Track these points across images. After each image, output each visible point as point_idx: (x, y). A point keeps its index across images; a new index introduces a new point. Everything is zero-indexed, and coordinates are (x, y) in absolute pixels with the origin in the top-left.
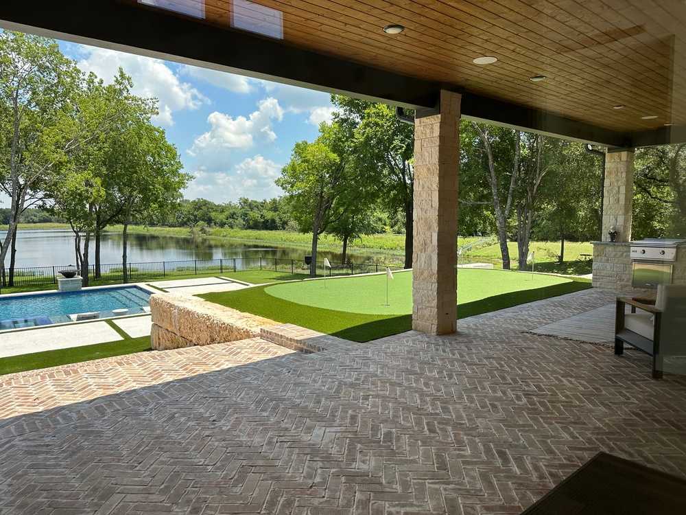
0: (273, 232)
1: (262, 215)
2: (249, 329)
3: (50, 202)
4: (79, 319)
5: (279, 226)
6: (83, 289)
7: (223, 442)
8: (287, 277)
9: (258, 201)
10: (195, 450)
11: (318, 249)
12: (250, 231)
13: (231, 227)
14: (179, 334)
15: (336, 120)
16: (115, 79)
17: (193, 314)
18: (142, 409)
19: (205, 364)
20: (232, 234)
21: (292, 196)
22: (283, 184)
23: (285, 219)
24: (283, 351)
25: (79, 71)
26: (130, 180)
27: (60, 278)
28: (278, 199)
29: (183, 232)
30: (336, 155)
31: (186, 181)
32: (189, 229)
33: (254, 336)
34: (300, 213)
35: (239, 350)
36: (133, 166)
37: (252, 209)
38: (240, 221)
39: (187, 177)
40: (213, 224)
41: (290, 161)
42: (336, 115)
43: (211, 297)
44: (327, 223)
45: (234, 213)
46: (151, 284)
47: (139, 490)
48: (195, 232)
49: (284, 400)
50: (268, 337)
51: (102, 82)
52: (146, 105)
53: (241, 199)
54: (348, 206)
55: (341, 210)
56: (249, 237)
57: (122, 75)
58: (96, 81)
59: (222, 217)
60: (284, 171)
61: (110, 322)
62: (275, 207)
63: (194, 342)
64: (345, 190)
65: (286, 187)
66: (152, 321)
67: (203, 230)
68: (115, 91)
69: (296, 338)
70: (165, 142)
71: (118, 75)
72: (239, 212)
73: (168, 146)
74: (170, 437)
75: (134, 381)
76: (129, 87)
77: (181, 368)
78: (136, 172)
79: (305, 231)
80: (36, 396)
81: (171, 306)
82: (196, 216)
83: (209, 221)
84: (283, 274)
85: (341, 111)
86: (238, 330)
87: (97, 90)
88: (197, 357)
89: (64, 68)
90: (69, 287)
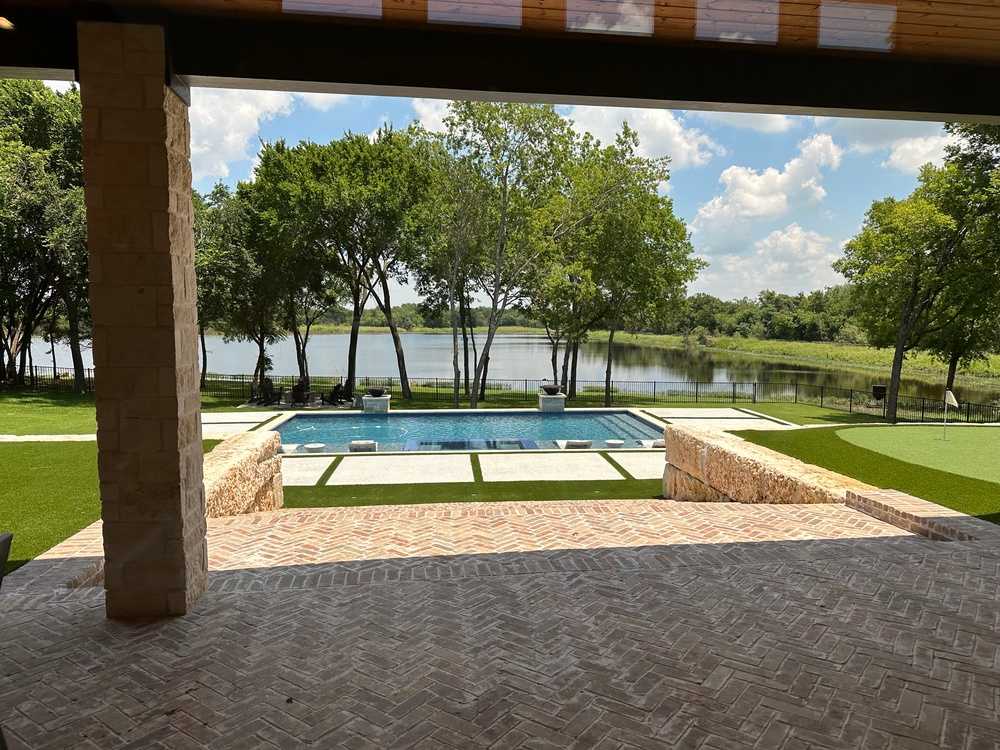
0: (813, 344)
1: (795, 318)
2: (824, 489)
3: (527, 302)
4: (568, 446)
5: (824, 336)
6: (566, 409)
7: (847, 638)
8: (843, 417)
9: (790, 296)
10: (807, 638)
11: (902, 377)
12: (775, 341)
13: (744, 335)
14: (706, 482)
15: (953, 158)
16: (617, 138)
17: (732, 457)
18: (716, 571)
19: (770, 528)
20: (745, 346)
21: (860, 288)
22: (846, 269)
23: (836, 325)
24: (890, 531)
25: (573, 133)
26: (625, 271)
27: (542, 395)
28: (825, 291)
29: (672, 342)
30: (949, 217)
31: (696, 270)
32: (681, 338)
33: (834, 501)
34: (873, 314)
35: (817, 518)
36: (632, 252)
37: (779, 308)
38: (759, 326)
39: (698, 265)
40: (717, 330)
41: (862, 232)
42: (953, 150)
43: (751, 436)
44: (922, 333)
45: (751, 315)
46: (647, 410)
47: (749, 669)
48: (691, 342)
49: (927, 601)
50: (860, 507)
51: (598, 143)
52: (654, 168)
53: (762, 293)
54: (967, 303)
55: (953, 310)
56: (771, 351)
57: (626, 132)
58: (593, 143)
59: (731, 320)
60: (849, 247)
61: (604, 454)
62: (818, 303)
63: (731, 496)
64: (964, 275)
65: (852, 273)
66: (667, 460)
67: (702, 340)
68: (616, 154)
69: (914, 514)
70: (673, 216)
71: (621, 132)
72: (758, 314)
73: (675, 223)
74: (767, 615)
75: (683, 534)
76: (633, 146)
77: (740, 527)
78: (634, 261)
79: (879, 344)
80: (574, 531)
81: (698, 442)
82: (693, 319)
83: (712, 326)
84: (834, 413)
85: (964, 144)
86: (806, 488)
87: (593, 155)
88: (757, 516)
89: (557, 132)
90: (552, 406)
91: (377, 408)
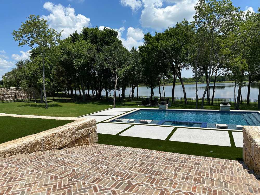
14: (254, 161)
61: (230, 132)
90: (224, 109)
91: (163, 108)
